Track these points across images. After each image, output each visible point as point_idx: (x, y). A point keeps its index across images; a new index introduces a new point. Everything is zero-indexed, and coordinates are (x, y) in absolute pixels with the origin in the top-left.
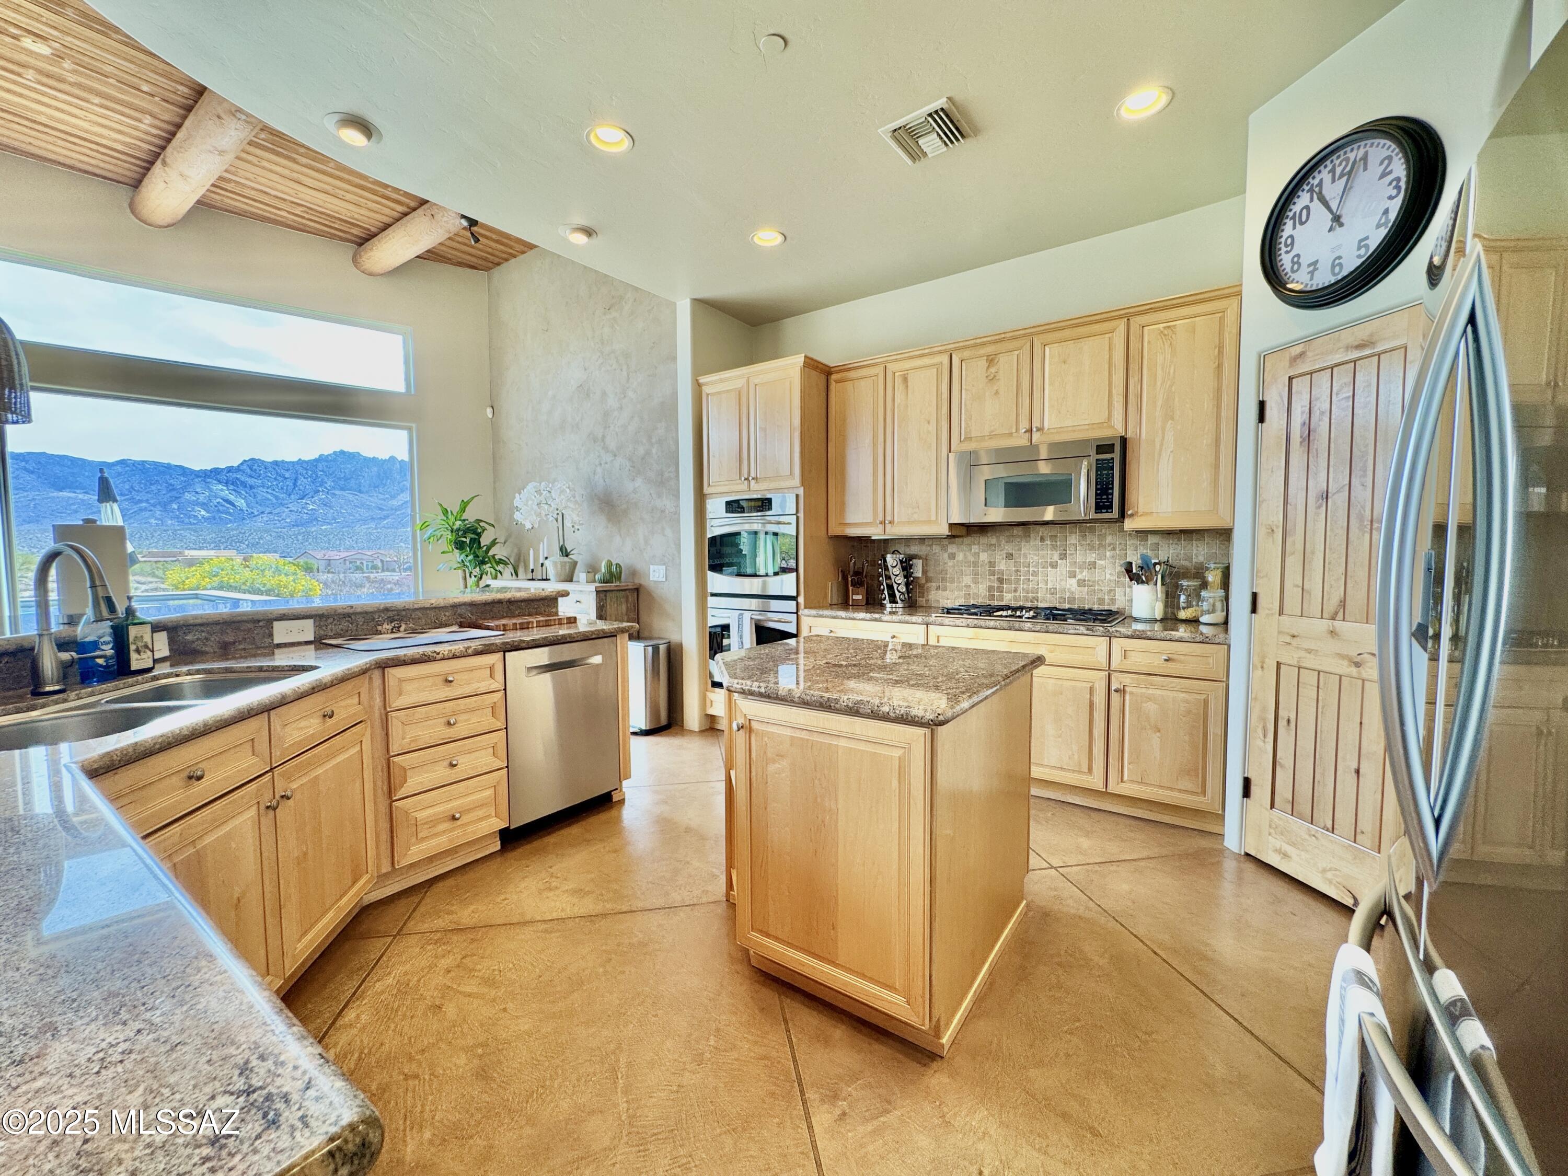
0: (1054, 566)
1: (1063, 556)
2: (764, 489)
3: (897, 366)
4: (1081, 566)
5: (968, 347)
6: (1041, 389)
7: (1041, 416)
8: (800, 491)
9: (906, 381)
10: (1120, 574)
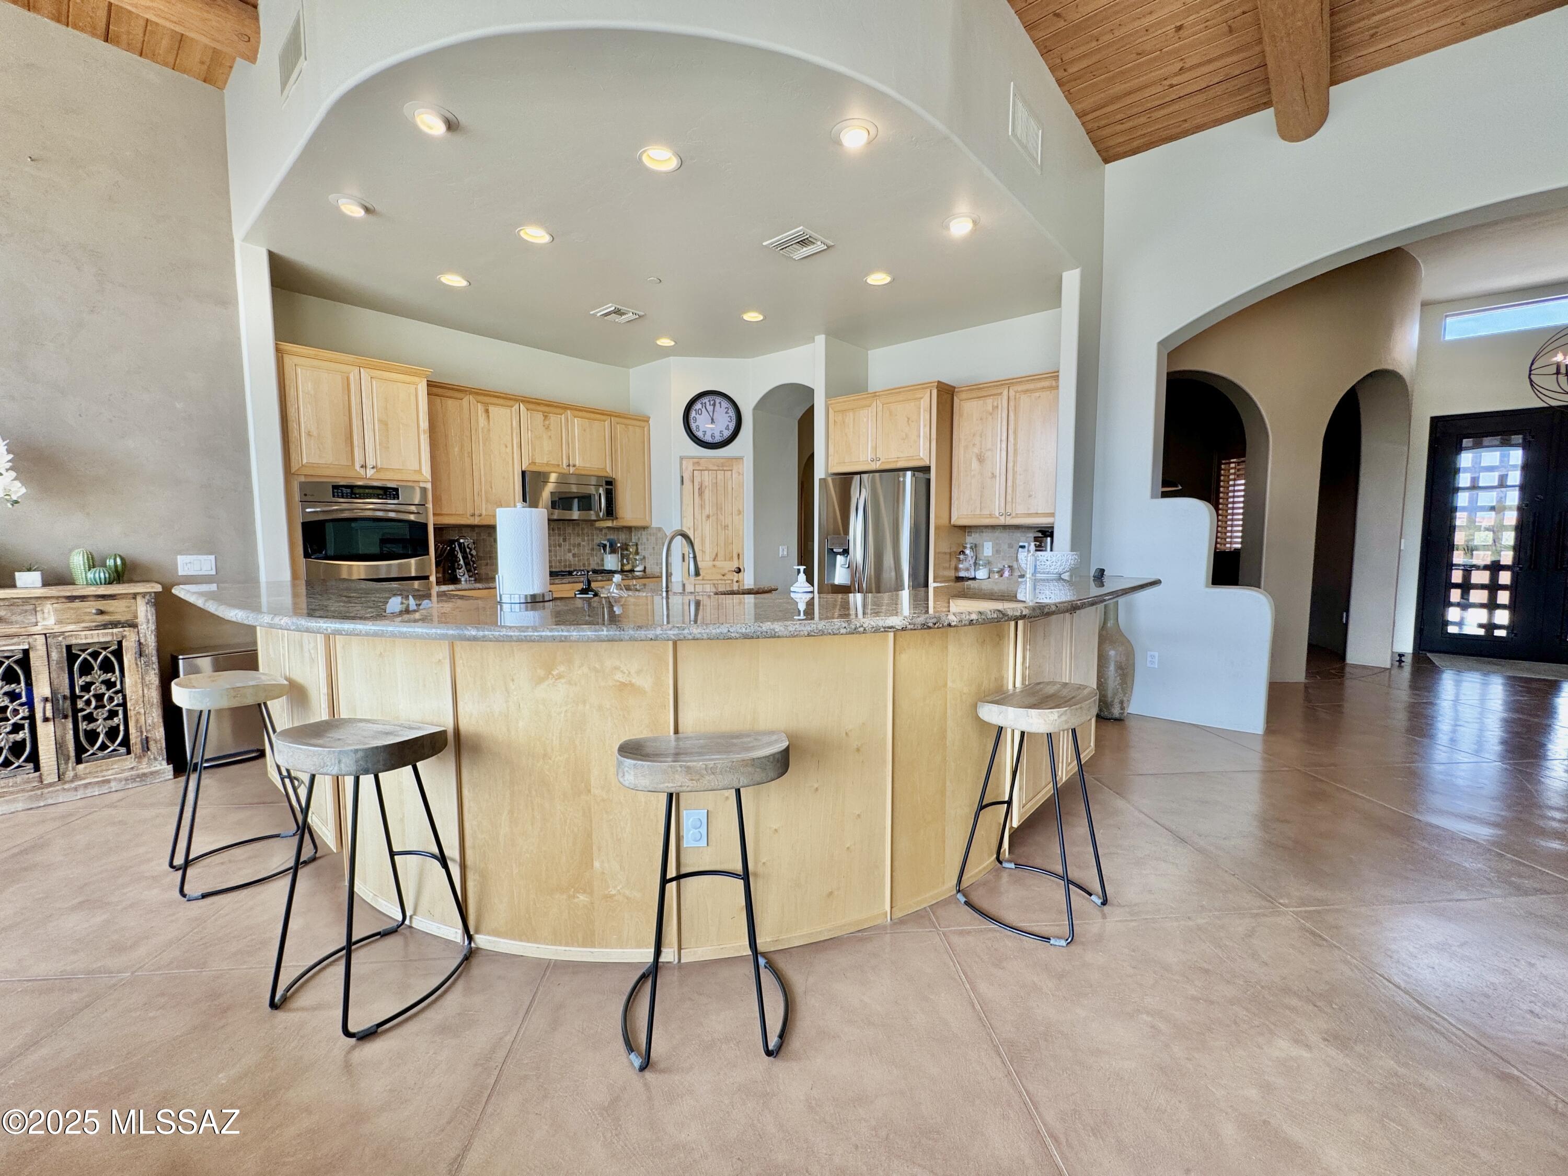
1: (565, 540)
2: (389, 479)
3: (481, 398)
4: (574, 546)
5: (533, 403)
6: (573, 442)
7: (574, 459)
8: (429, 486)
9: (487, 411)
10: (593, 549)
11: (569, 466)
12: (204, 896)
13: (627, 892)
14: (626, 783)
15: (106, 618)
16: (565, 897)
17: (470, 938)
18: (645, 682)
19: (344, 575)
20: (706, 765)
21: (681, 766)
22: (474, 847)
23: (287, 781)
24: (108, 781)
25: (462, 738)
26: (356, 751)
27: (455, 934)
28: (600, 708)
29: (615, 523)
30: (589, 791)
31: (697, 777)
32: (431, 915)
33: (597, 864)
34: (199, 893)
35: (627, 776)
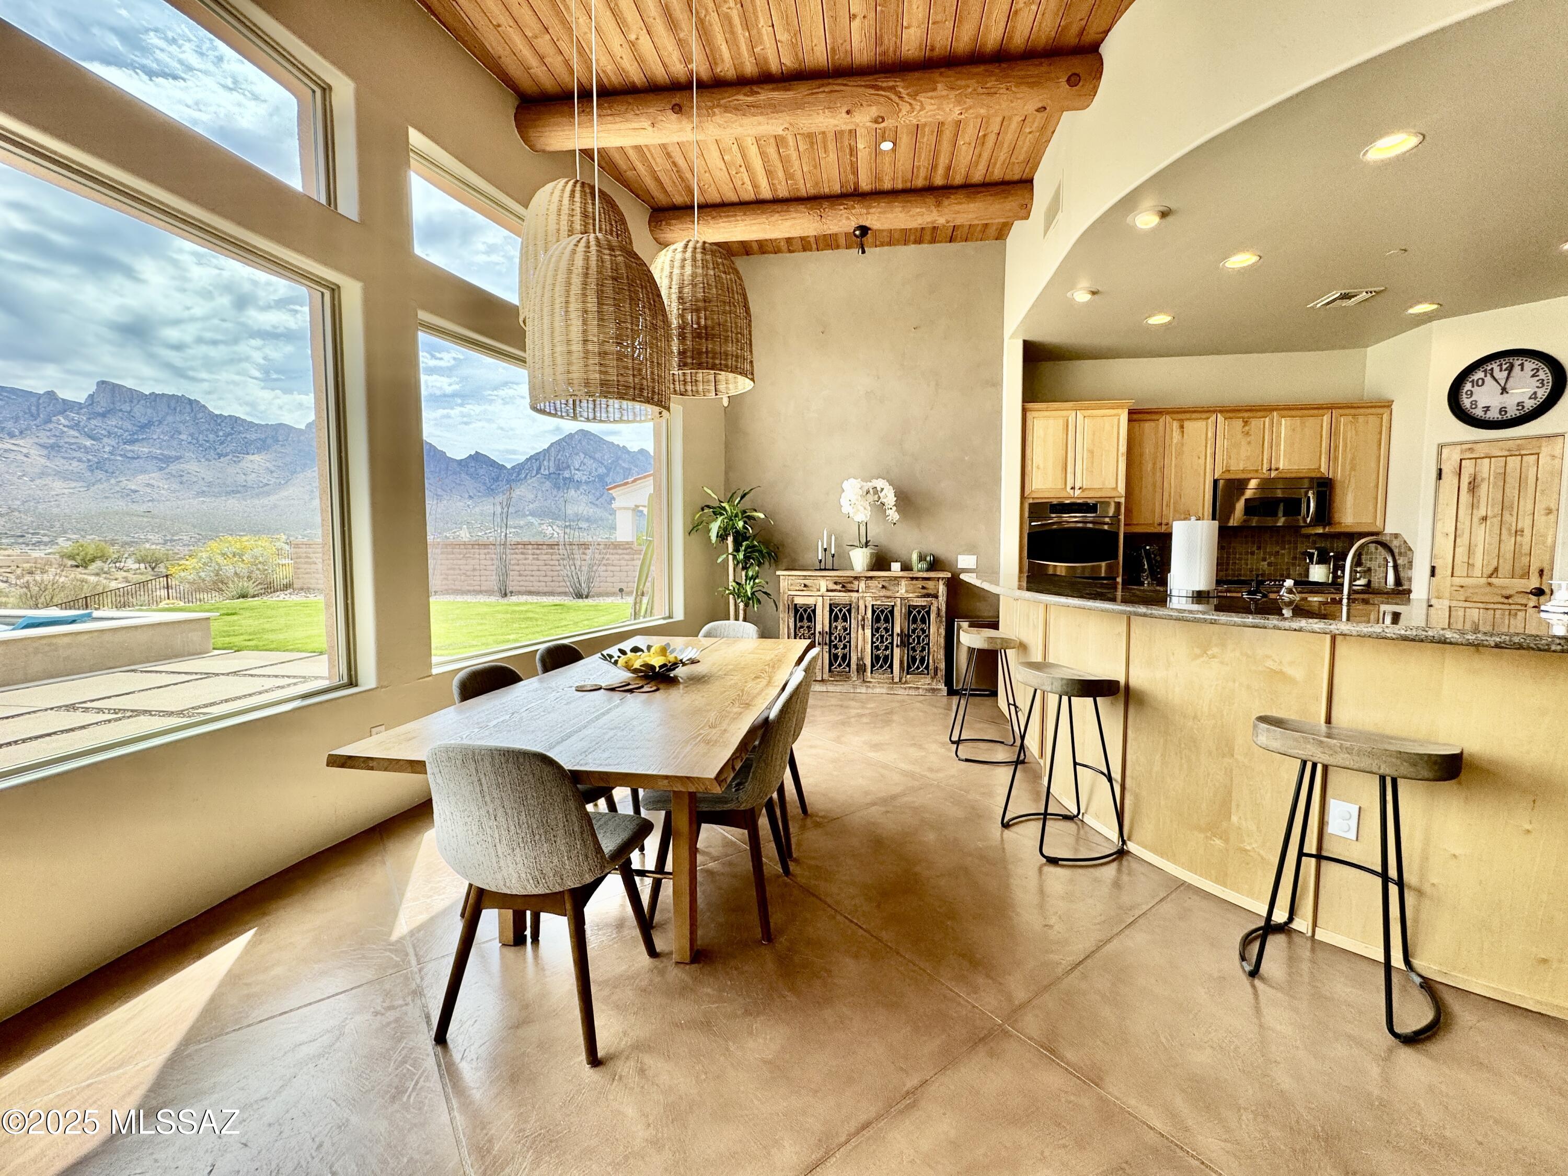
0: (1253, 553)
2: (1090, 496)
3: (1175, 416)
4: (1271, 554)
5: (1231, 411)
6: (1278, 445)
7: (1278, 461)
8: (1123, 500)
9: (1182, 427)
10: (1295, 558)
11: (1270, 470)
12: (967, 760)
13: (1262, 852)
14: (1259, 743)
15: (925, 591)
16: (1202, 836)
17: (1124, 842)
18: (1297, 673)
19: (1051, 572)
20: (1342, 744)
21: (1314, 739)
22: (1132, 778)
23: (1012, 708)
24: (918, 688)
25: (1131, 693)
26: (1062, 679)
27: (1114, 836)
28: (1249, 687)
29: (1327, 530)
30: (1233, 756)
31: (1331, 752)
32: (1097, 816)
33: (1234, 818)
34: (964, 758)
35: (1260, 737)
